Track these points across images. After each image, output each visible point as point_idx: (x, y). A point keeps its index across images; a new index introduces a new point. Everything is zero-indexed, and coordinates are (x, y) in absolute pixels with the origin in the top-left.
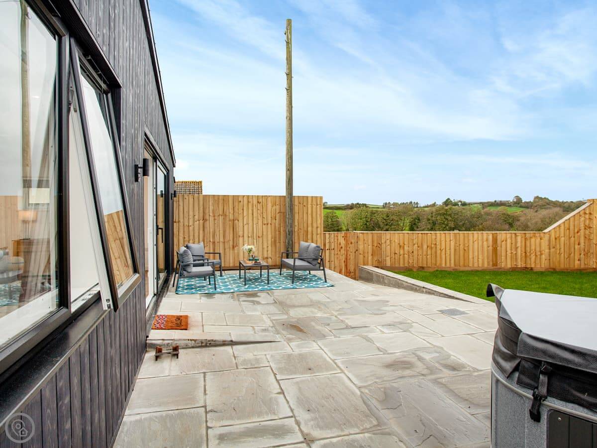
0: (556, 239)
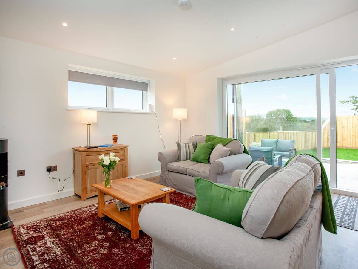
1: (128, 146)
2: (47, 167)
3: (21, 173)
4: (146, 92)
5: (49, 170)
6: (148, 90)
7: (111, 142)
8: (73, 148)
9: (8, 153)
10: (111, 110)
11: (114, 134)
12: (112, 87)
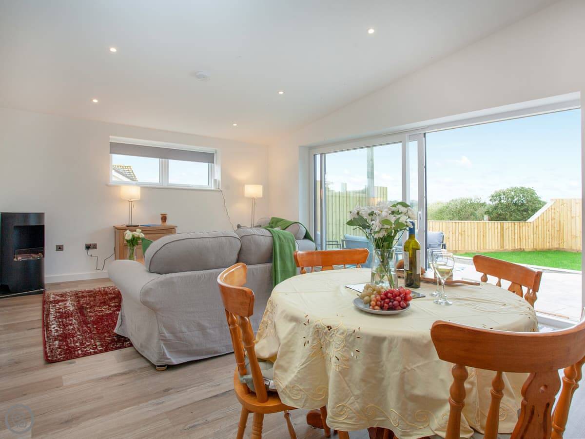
0: (536, 227)
1: (177, 227)
2: (86, 244)
3: (60, 248)
4: (212, 164)
5: (88, 247)
6: (215, 162)
7: (159, 222)
8: (114, 227)
9: (45, 226)
10: (165, 186)
11: (163, 213)
12: (166, 160)
